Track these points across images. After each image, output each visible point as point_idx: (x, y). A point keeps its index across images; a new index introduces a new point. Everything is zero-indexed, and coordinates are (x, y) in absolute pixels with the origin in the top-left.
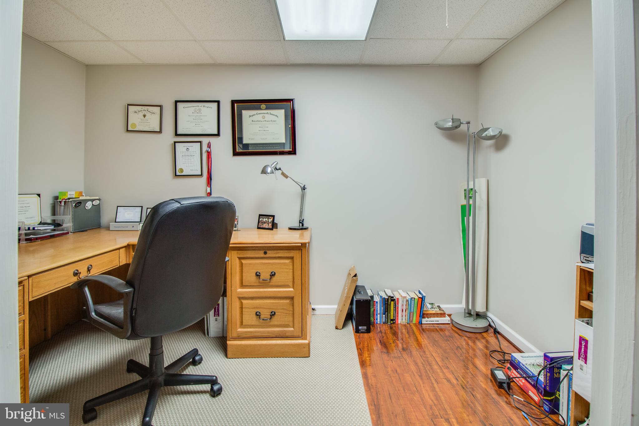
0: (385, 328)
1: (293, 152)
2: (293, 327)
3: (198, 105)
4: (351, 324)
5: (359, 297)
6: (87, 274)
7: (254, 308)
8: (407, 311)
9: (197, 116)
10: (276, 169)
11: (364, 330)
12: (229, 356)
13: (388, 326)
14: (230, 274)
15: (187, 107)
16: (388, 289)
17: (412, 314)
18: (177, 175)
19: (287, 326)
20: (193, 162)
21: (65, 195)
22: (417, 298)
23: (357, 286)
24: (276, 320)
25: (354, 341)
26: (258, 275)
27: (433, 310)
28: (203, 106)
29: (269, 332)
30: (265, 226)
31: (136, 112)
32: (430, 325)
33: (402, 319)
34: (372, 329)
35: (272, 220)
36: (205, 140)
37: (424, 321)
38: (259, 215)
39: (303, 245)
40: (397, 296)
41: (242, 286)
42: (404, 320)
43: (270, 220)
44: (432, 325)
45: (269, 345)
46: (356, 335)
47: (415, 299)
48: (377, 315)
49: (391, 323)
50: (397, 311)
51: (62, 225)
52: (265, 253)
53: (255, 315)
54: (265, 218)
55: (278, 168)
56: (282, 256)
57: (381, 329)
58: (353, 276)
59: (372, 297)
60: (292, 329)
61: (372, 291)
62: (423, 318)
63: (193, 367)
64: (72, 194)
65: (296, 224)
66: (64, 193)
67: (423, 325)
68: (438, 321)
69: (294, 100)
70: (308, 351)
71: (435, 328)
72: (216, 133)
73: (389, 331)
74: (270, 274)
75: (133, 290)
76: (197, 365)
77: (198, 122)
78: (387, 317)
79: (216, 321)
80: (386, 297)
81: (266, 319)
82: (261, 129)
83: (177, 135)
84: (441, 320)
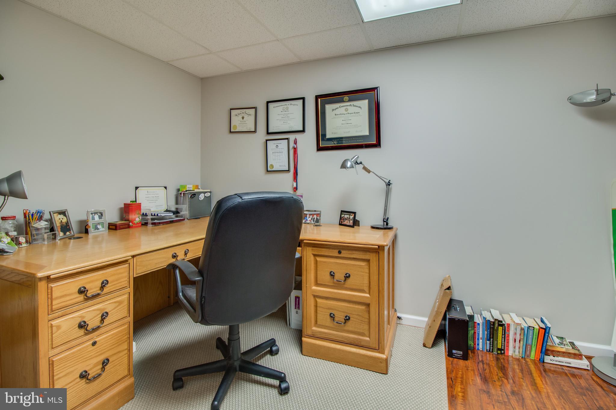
0: (490, 358)
1: (378, 145)
2: (369, 337)
3: (286, 104)
4: (443, 344)
5: (454, 315)
6: (184, 257)
7: (329, 309)
8: (521, 342)
9: (285, 114)
10: (357, 163)
11: (459, 355)
12: (304, 353)
13: (494, 355)
14: (305, 270)
15: (276, 107)
16: (495, 310)
17: (529, 346)
18: (268, 170)
19: (363, 334)
20: (282, 158)
21: (185, 188)
22: (537, 327)
23: (451, 300)
24: (350, 325)
25: (445, 367)
26: (332, 275)
27: (563, 346)
28: (290, 105)
29: (343, 337)
30: (346, 222)
31: (237, 115)
32: (557, 366)
33: (515, 352)
34: (471, 356)
35: (353, 217)
36: (292, 137)
37: (548, 359)
38: (341, 211)
39: (380, 247)
40: (507, 320)
41: (317, 284)
42: (517, 353)
43: (352, 217)
44: (559, 367)
45: (343, 351)
46: (449, 360)
47: (535, 329)
48: (478, 339)
49: (498, 354)
50: (507, 339)
51: (180, 213)
52: (340, 252)
53: (329, 316)
54: (347, 215)
55: (359, 162)
56: (357, 257)
57: (484, 358)
58: (445, 289)
59: (471, 317)
60: (368, 339)
61: (472, 309)
62: (546, 355)
63: (270, 356)
64: (190, 187)
65: (380, 223)
66: (184, 187)
67: (545, 364)
68: (569, 363)
69: (378, 88)
70: (385, 367)
71: (564, 371)
72: (301, 129)
73: (493, 363)
74: (345, 275)
75: (202, 279)
76: (274, 355)
77: (285, 120)
78: (492, 345)
79: (296, 313)
80: (492, 320)
81: (340, 322)
82: (344, 122)
83: (268, 133)
84: (575, 363)
